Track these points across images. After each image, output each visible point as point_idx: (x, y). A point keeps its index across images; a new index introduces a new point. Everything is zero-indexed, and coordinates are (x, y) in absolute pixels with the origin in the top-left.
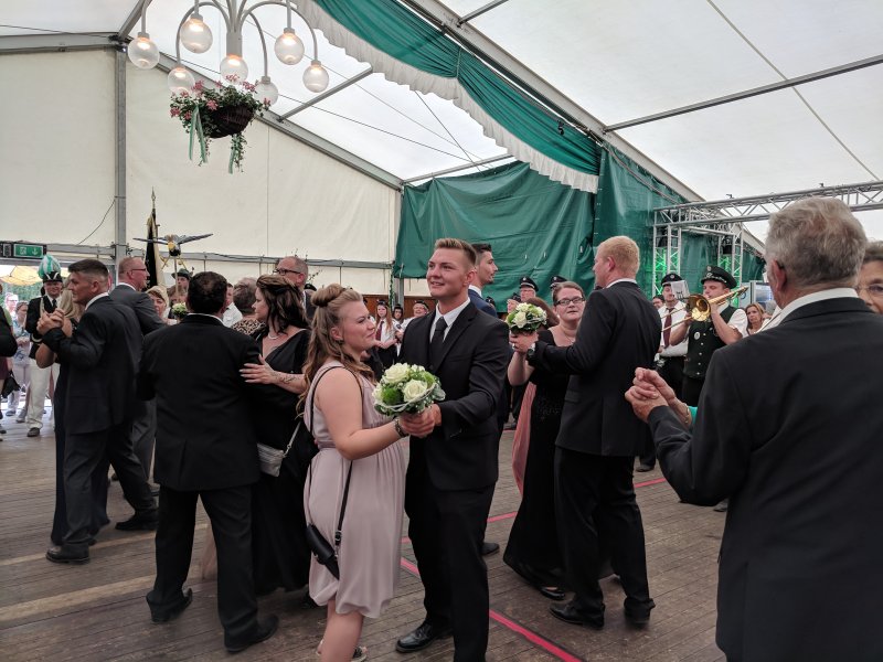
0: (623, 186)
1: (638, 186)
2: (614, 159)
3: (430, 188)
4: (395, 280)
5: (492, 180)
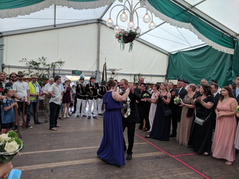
3: (177, 54)
4: (166, 80)
5: (197, 51)
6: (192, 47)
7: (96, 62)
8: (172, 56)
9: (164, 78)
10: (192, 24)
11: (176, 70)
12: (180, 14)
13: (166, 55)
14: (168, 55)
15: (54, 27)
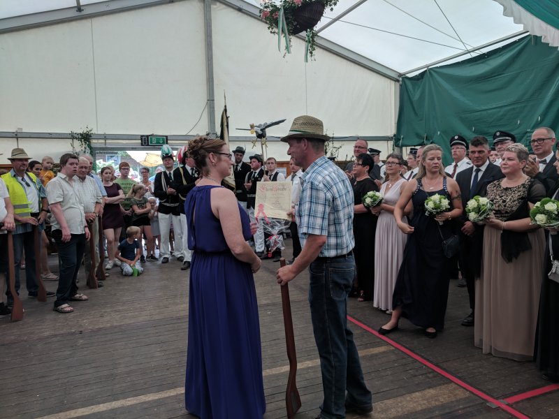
3: (425, 76)
4: (396, 148)
5: (482, 63)
6: (469, 52)
7: (206, 110)
8: (408, 83)
9: (391, 143)
11: (421, 120)
13: (393, 83)
14: (398, 81)
15: (78, 14)
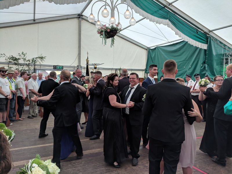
0: (215, 47)
1: (219, 47)
2: (212, 39)
3: (156, 49)
5: (174, 46)
10: (170, 20)
12: (158, 11)
14: (147, 50)
15: (34, 22)
